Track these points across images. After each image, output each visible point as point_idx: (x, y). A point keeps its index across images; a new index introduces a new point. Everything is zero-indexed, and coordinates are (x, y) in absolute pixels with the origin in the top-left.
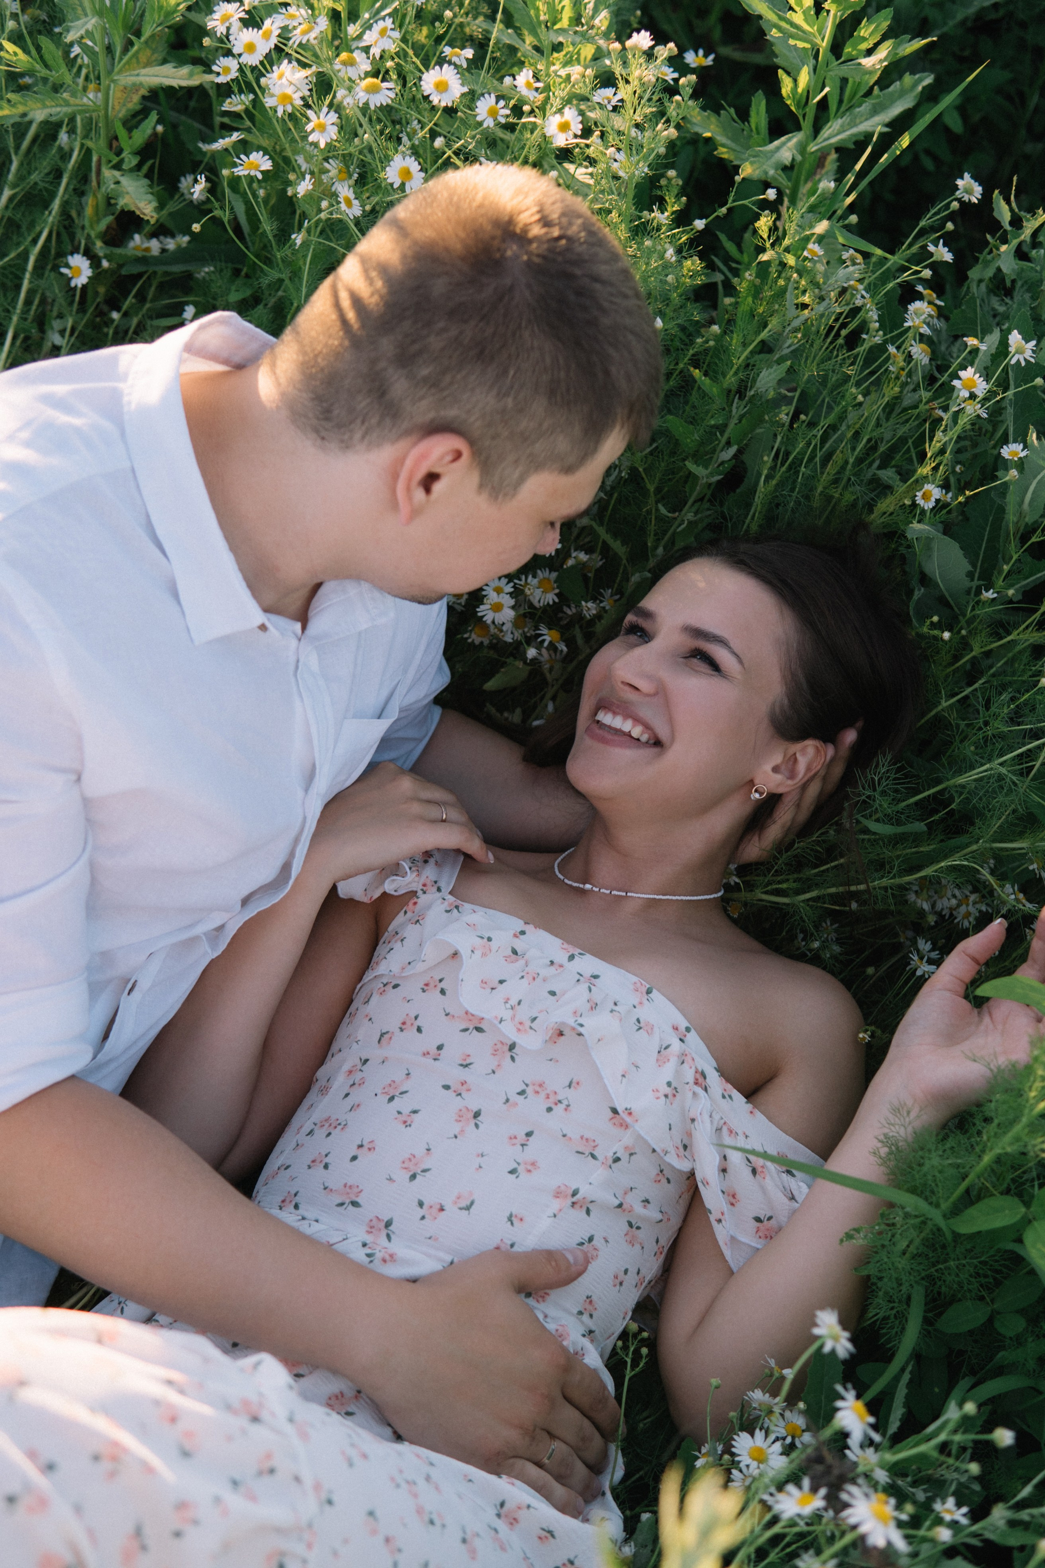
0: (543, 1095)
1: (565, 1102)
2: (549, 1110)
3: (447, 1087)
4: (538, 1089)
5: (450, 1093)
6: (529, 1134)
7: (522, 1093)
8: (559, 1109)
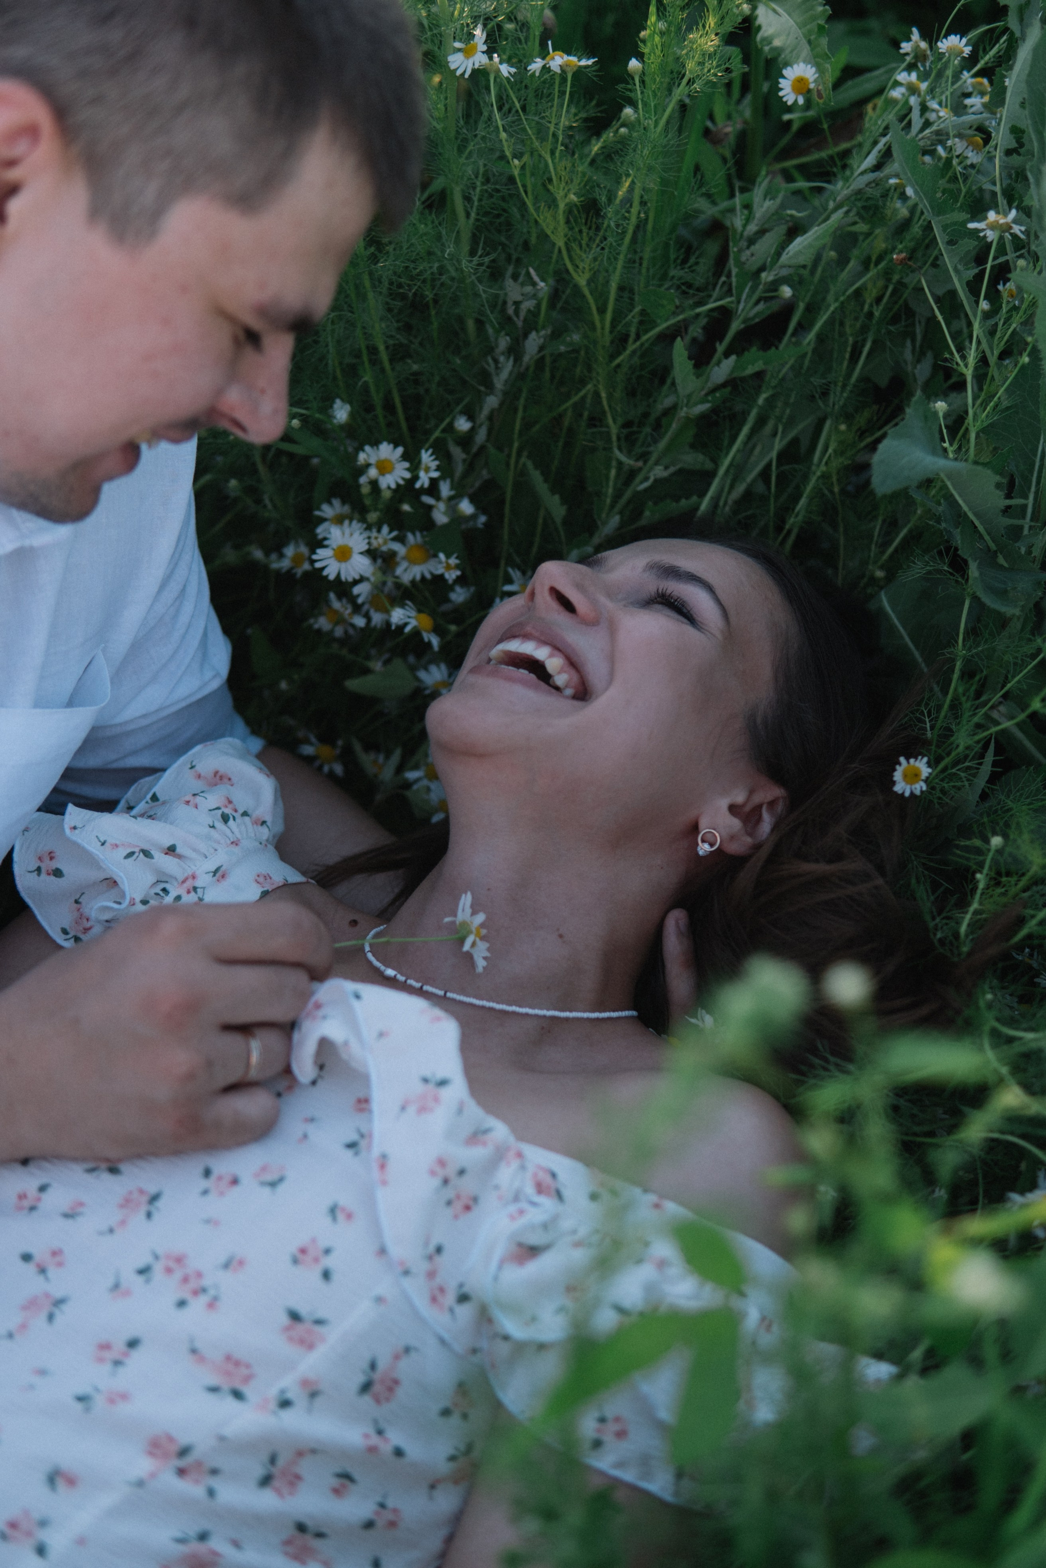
0: (178, 1275)
1: (212, 1292)
2: (182, 1304)
3: (27, 1258)
4: (172, 1264)
5: (30, 1269)
6: (133, 1344)
7: (144, 1271)
8: (198, 1304)
